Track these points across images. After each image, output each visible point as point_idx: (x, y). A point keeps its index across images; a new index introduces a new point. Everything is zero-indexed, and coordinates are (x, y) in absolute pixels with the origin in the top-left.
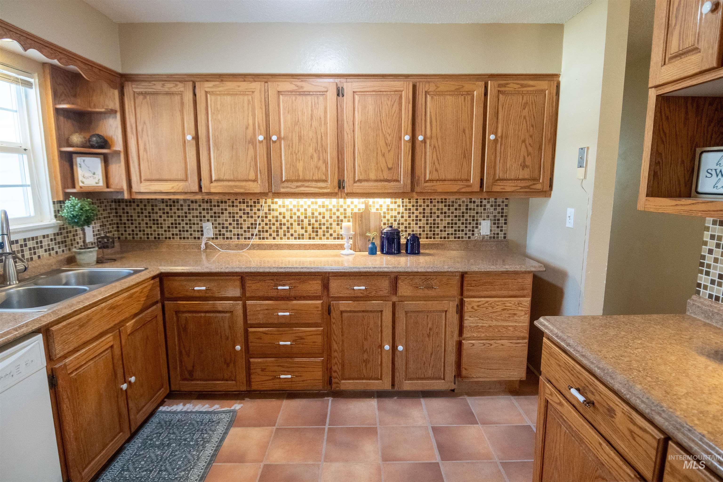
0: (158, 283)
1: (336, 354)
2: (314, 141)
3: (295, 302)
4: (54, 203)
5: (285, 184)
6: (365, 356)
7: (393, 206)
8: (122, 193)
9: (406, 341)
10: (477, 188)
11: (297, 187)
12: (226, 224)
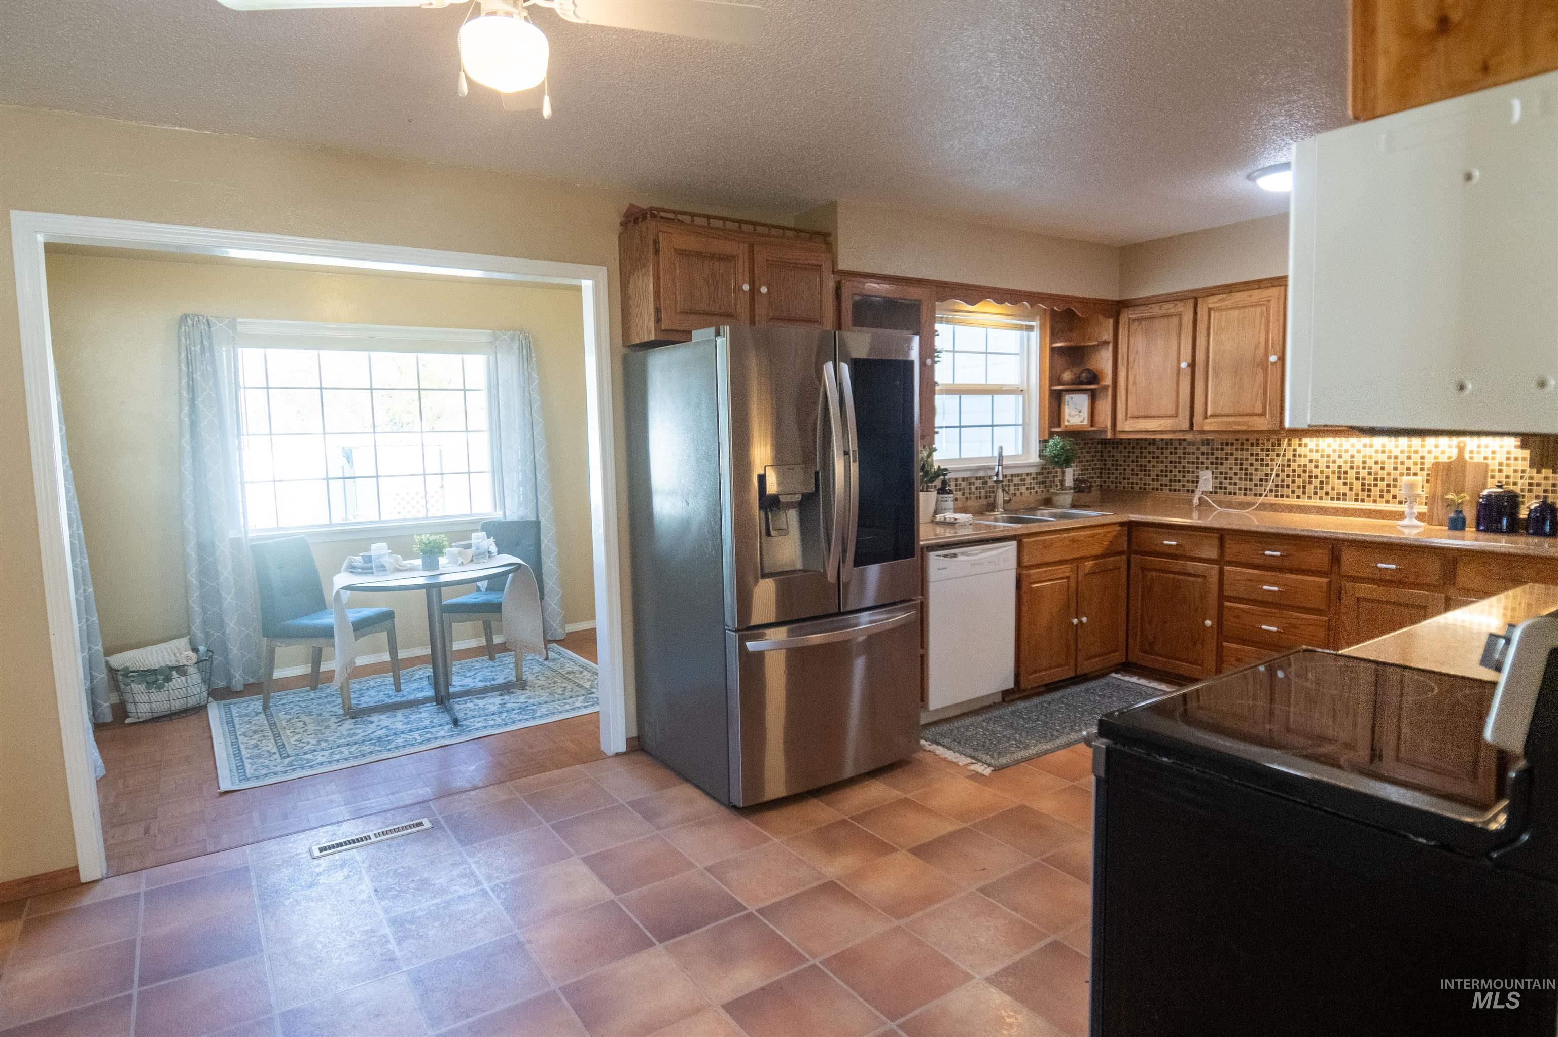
0: (1126, 532)
3: (1288, 576)
4: (1040, 442)
8: (1105, 432)
12: (1231, 474)
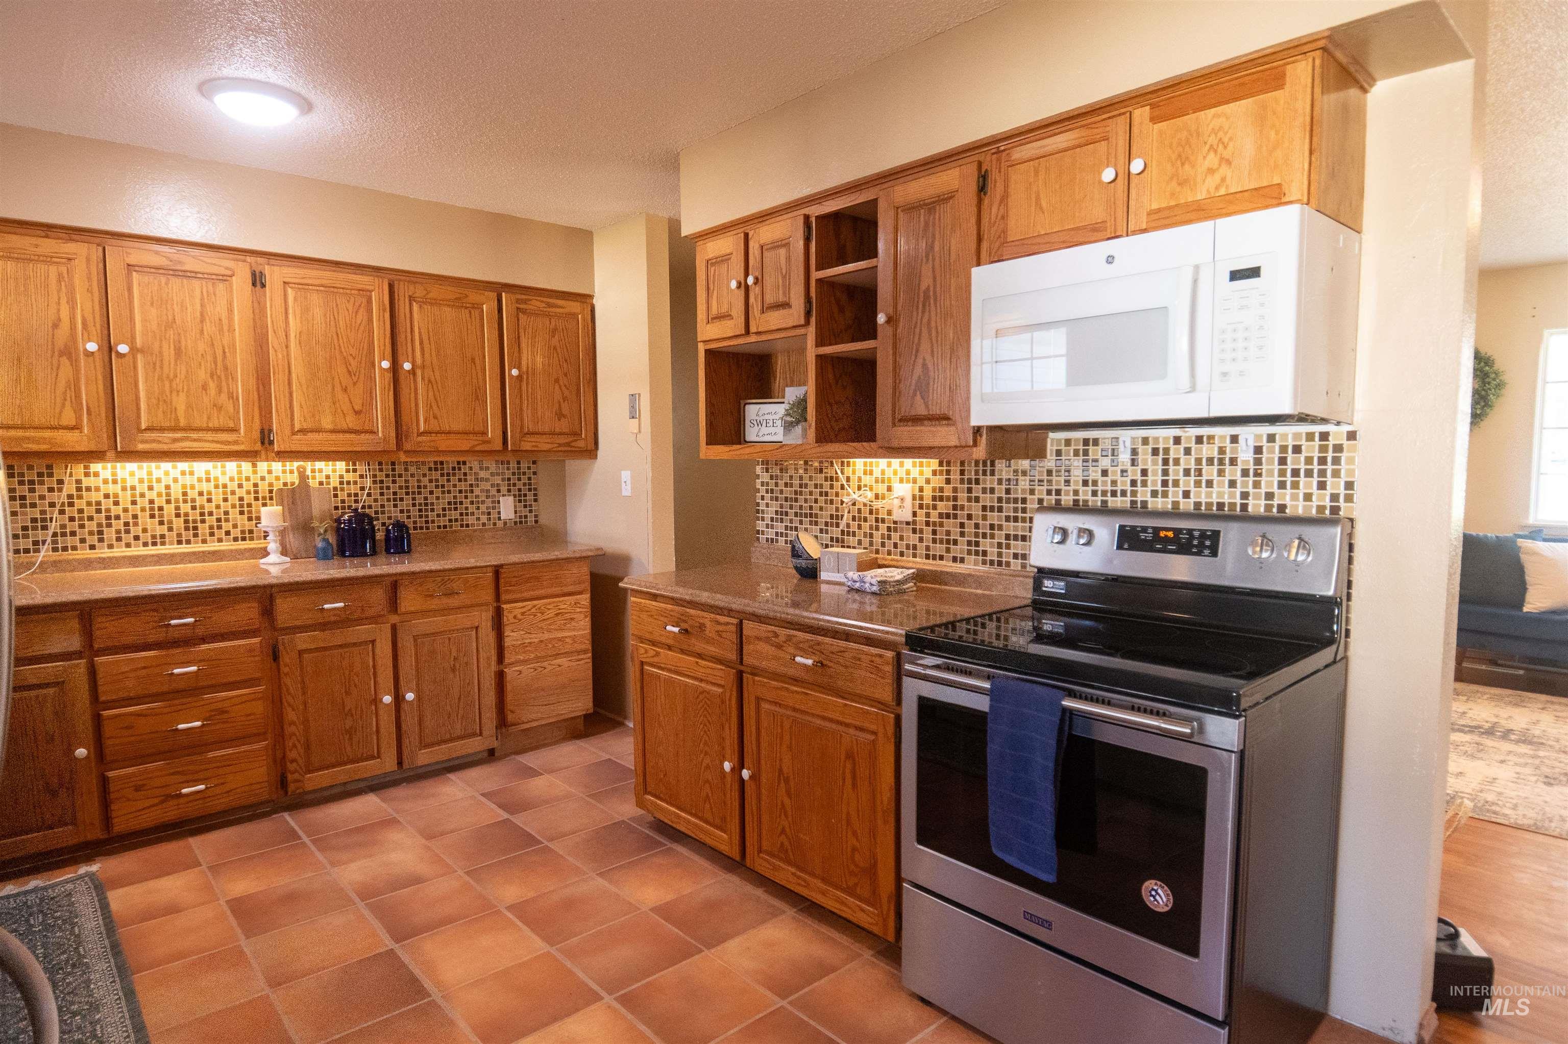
1: (293, 729)
2: (209, 358)
3: (207, 647)
5: (148, 435)
6: (349, 723)
7: (350, 477)
9: (418, 685)
10: (498, 445)
11: (175, 440)
